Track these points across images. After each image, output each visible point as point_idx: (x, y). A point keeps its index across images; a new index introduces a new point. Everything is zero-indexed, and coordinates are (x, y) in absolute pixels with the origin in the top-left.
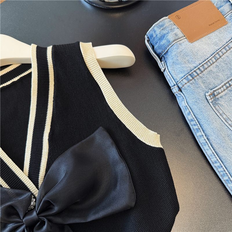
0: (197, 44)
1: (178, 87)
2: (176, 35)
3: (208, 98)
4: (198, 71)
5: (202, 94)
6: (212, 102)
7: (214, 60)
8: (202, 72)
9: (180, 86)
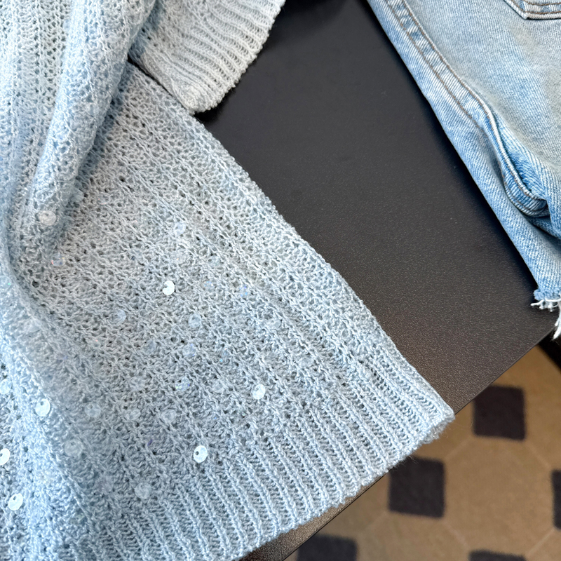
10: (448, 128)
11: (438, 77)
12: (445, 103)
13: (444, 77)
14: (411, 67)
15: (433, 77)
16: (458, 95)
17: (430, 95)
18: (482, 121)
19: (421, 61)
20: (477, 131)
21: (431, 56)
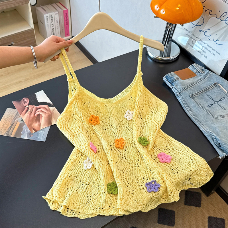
2: (177, 77)
3: (190, 96)
4: (186, 89)
5: (188, 95)
7: (192, 86)
9: (180, 92)
10: (205, 134)
12: (204, 131)
20: (209, 135)
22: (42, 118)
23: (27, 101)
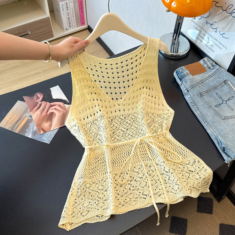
0: (194, 76)
1: (187, 90)
2: (187, 72)
6: (200, 96)
7: (201, 83)
8: (196, 86)
10: (211, 137)
11: (209, 129)
12: (211, 133)
13: (210, 129)
14: (205, 128)
15: (208, 129)
16: (212, 132)
17: (208, 132)
18: (216, 136)
19: (206, 126)
20: (215, 137)
21: (208, 125)
22: (55, 117)
23: (41, 97)
